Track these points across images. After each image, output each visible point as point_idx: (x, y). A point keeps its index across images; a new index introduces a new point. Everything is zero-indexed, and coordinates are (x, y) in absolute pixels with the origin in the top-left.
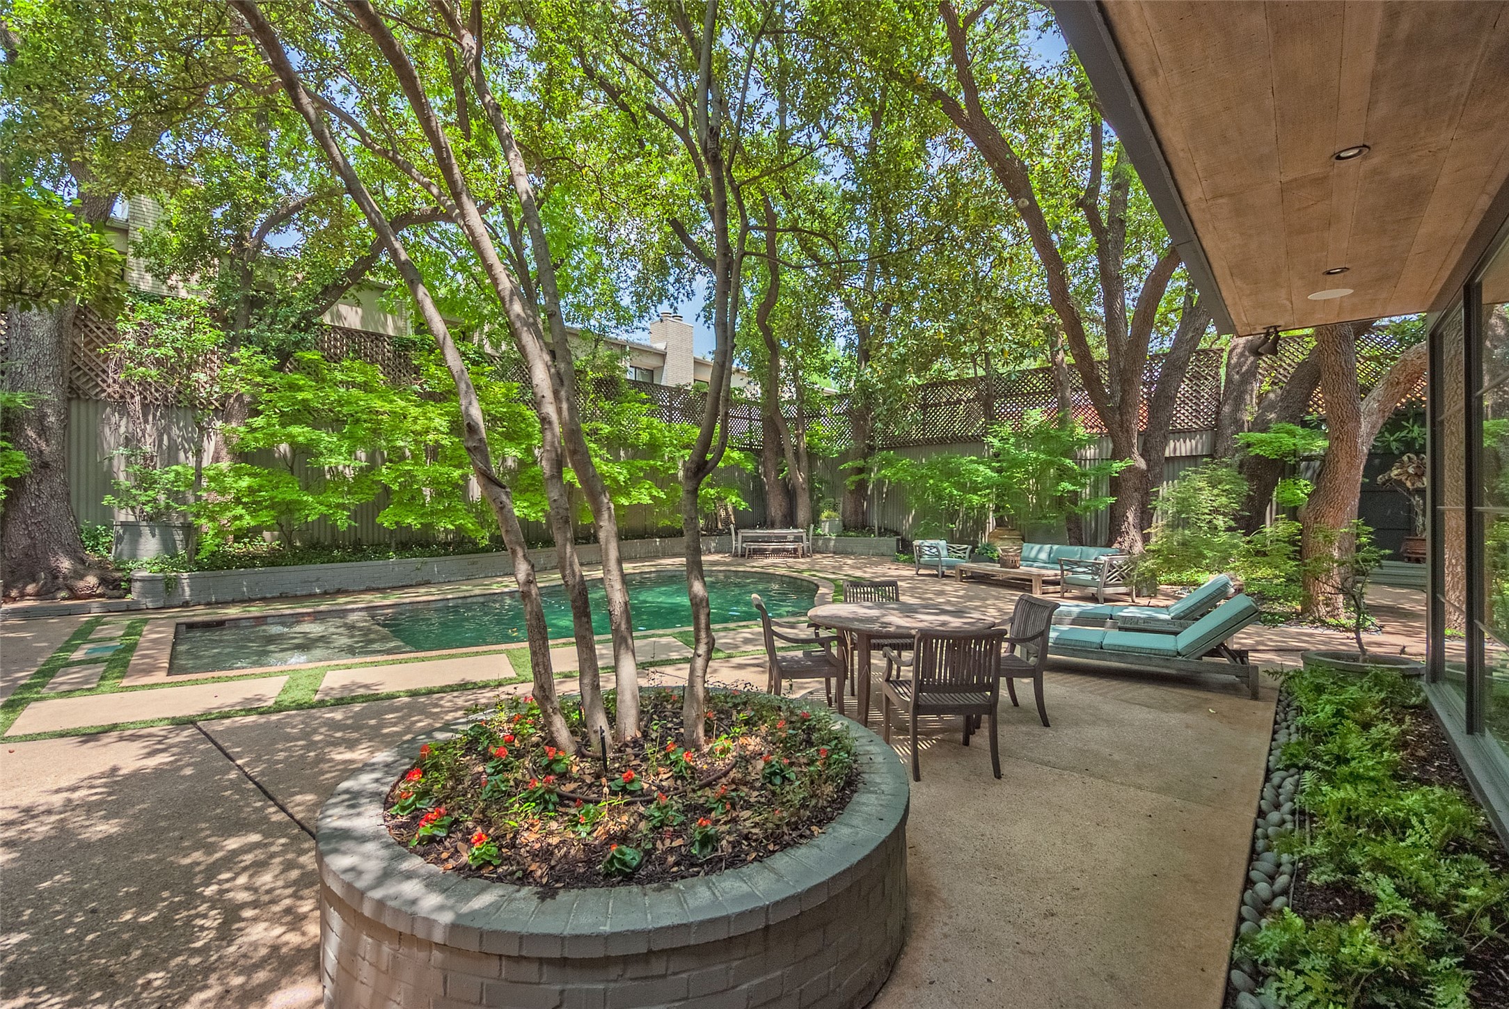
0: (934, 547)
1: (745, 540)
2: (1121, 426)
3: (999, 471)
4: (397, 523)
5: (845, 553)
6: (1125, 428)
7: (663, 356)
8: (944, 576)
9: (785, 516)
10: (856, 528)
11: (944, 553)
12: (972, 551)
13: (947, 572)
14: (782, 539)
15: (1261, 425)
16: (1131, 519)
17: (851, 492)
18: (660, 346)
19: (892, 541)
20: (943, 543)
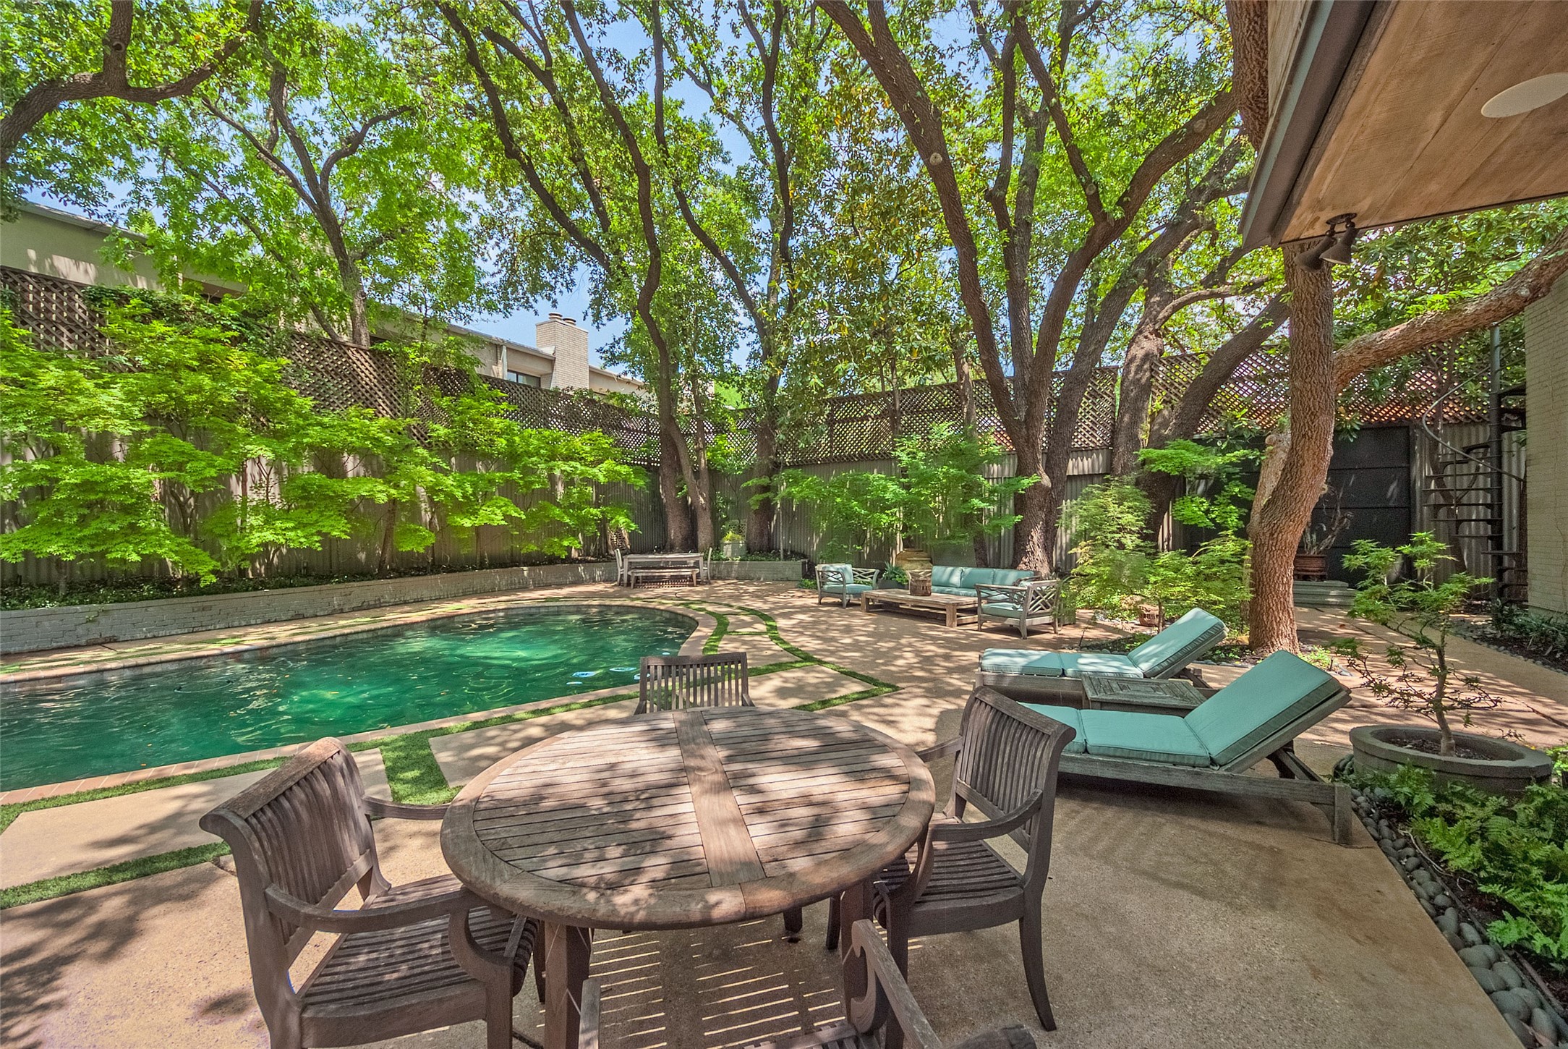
0: (841, 572)
1: (632, 566)
2: (1027, 441)
3: (907, 487)
4: (26, 553)
5: (748, 579)
6: (1031, 442)
7: (551, 361)
8: (849, 605)
9: (685, 539)
10: (761, 551)
11: (849, 578)
12: (880, 575)
13: (853, 600)
14: (679, 565)
15: (1158, 441)
16: (1035, 539)
17: (756, 512)
18: (548, 350)
19: (797, 564)
20: (849, 567)
